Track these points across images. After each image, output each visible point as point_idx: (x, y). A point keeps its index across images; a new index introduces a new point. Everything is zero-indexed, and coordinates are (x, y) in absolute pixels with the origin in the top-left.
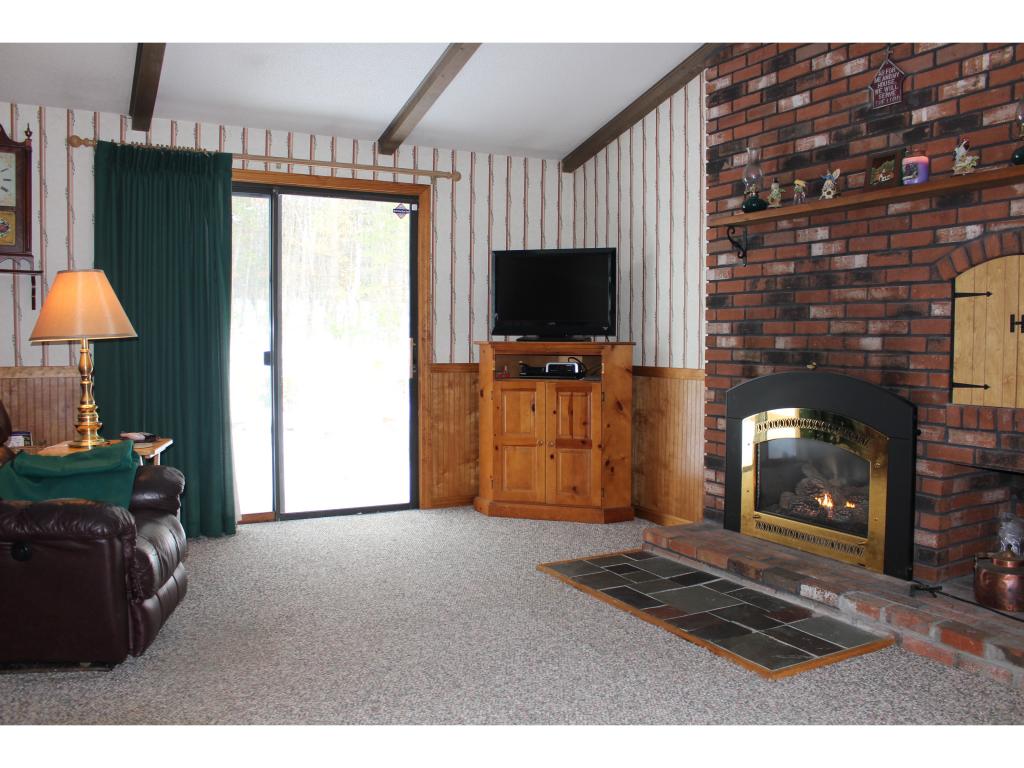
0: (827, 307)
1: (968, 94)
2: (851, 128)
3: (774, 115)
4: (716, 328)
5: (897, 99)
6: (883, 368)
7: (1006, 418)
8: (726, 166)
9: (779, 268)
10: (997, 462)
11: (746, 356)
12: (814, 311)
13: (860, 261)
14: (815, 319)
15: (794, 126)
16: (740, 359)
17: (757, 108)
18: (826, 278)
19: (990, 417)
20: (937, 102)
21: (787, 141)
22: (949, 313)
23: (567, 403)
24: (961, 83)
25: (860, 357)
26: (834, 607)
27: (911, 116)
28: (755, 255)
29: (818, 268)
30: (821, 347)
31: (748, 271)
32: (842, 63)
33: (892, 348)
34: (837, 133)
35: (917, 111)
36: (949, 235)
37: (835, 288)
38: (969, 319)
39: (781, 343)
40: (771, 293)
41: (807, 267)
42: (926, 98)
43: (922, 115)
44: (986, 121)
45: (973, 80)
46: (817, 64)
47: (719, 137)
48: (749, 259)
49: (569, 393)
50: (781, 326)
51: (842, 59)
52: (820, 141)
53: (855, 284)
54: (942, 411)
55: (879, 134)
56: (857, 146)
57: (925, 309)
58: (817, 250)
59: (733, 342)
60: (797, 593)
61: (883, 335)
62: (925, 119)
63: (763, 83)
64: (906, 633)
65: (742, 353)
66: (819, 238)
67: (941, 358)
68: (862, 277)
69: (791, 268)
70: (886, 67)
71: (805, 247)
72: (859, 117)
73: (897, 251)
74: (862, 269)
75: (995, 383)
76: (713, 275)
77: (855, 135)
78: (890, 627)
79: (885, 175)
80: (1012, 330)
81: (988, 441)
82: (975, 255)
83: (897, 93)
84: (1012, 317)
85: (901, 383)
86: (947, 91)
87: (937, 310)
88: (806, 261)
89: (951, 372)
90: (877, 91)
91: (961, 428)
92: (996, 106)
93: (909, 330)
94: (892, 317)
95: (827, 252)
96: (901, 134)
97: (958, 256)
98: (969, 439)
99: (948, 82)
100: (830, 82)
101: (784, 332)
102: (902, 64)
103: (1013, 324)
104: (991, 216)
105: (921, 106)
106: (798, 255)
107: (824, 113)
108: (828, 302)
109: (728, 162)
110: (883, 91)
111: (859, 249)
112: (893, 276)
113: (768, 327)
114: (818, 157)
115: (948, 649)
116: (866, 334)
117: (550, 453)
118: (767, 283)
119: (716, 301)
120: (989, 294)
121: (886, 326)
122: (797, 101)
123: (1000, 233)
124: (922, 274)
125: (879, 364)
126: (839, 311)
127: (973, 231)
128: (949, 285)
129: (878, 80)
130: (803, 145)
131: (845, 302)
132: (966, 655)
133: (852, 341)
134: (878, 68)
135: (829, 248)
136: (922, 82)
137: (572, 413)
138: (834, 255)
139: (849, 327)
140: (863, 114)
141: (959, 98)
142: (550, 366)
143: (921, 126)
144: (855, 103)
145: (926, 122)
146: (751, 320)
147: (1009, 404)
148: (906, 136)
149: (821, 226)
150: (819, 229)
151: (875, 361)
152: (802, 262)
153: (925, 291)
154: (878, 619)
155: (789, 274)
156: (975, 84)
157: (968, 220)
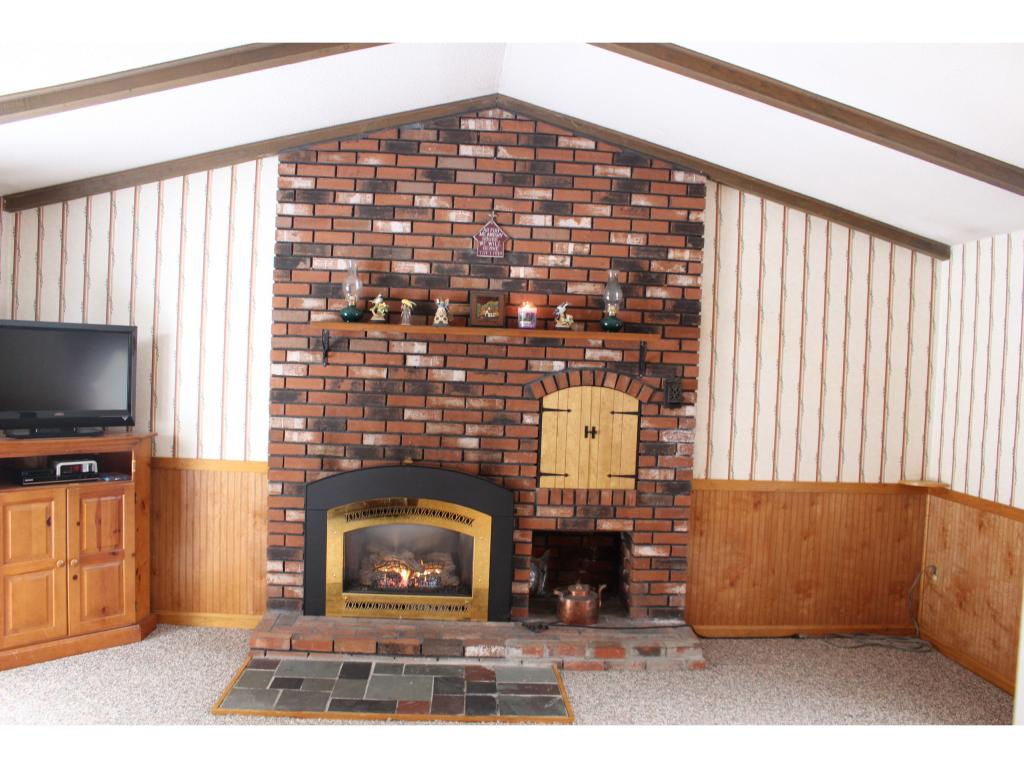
0: (424, 411)
1: (556, 267)
2: (453, 265)
3: (367, 232)
4: (281, 423)
5: (500, 255)
6: (480, 463)
7: (583, 496)
8: (301, 265)
9: (369, 372)
10: (574, 526)
11: (325, 451)
12: (408, 414)
13: (458, 376)
14: (409, 420)
15: (390, 247)
16: (318, 453)
17: (347, 220)
18: (422, 386)
19: (571, 496)
20: (532, 265)
21: (382, 260)
22: (537, 423)
23: (93, 511)
24: (552, 258)
25: (458, 454)
26: (501, 657)
27: (510, 271)
28: (337, 357)
29: (413, 377)
30: (416, 445)
31: (328, 371)
32: (447, 209)
33: (488, 447)
34: (439, 266)
35: (517, 268)
36: (540, 366)
37: (432, 395)
38: (553, 427)
39: (369, 440)
40: (358, 395)
41: (402, 374)
42: (524, 260)
43: (519, 272)
44: (570, 290)
45: (561, 258)
46: (420, 202)
47: (295, 235)
48: (330, 361)
49: (96, 500)
50: (370, 425)
51: (448, 205)
52: (421, 268)
53: (453, 394)
54: (532, 494)
55: (481, 277)
56: (458, 282)
57: (519, 419)
58: (412, 361)
59: (308, 436)
60: (463, 655)
61: (479, 436)
62: (522, 276)
63: (356, 199)
64: (568, 659)
65: (320, 447)
66: (416, 351)
67: (531, 455)
68: (462, 389)
69: (383, 374)
70: (490, 226)
71: (401, 357)
72: (463, 258)
73: (495, 372)
74: (460, 382)
75: (573, 471)
76: (279, 370)
77: (458, 273)
78: (552, 659)
79: (491, 311)
80: (586, 436)
81: (568, 512)
82: (561, 382)
83: (500, 250)
84: (586, 428)
85: (497, 473)
86: (541, 260)
87: (528, 419)
88: (402, 370)
89: (538, 464)
90: (481, 243)
91: (549, 504)
92: (577, 281)
93: (504, 434)
94: (489, 423)
95: (423, 365)
96: (501, 282)
97: (549, 382)
98: (553, 512)
99: (542, 254)
100: (433, 220)
101: (373, 430)
102: (506, 228)
103: (586, 432)
104: (572, 356)
105: (519, 265)
106: (392, 363)
107: (426, 245)
108: (425, 406)
109: (304, 261)
110: (487, 244)
111: (458, 366)
112: (489, 390)
113: (353, 425)
114: (417, 281)
115: (600, 661)
116: (464, 435)
117: (74, 574)
118: (352, 384)
119: (283, 396)
120: (569, 411)
121: (484, 429)
122: (397, 227)
123: (581, 371)
124: (516, 392)
125: (476, 459)
126: (437, 415)
127: (558, 366)
128: (538, 402)
129: (483, 234)
130: (401, 267)
131: (443, 409)
132: (613, 661)
133: (448, 441)
134: (484, 224)
135: (426, 361)
136: (519, 247)
137: (100, 522)
138: (432, 368)
139: (447, 429)
140: (466, 256)
141: (549, 268)
142: (62, 467)
143: (518, 280)
144: (459, 246)
145: (523, 279)
146: (333, 418)
147: (583, 486)
148: (504, 284)
149: (418, 341)
150: (416, 343)
151: (472, 456)
152: (396, 370)
153: (518, 406)
154: (542, 656)
155: (380, 380)
156: (562, 262)
157: (556, 357)
